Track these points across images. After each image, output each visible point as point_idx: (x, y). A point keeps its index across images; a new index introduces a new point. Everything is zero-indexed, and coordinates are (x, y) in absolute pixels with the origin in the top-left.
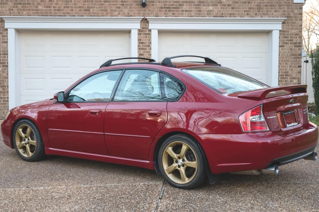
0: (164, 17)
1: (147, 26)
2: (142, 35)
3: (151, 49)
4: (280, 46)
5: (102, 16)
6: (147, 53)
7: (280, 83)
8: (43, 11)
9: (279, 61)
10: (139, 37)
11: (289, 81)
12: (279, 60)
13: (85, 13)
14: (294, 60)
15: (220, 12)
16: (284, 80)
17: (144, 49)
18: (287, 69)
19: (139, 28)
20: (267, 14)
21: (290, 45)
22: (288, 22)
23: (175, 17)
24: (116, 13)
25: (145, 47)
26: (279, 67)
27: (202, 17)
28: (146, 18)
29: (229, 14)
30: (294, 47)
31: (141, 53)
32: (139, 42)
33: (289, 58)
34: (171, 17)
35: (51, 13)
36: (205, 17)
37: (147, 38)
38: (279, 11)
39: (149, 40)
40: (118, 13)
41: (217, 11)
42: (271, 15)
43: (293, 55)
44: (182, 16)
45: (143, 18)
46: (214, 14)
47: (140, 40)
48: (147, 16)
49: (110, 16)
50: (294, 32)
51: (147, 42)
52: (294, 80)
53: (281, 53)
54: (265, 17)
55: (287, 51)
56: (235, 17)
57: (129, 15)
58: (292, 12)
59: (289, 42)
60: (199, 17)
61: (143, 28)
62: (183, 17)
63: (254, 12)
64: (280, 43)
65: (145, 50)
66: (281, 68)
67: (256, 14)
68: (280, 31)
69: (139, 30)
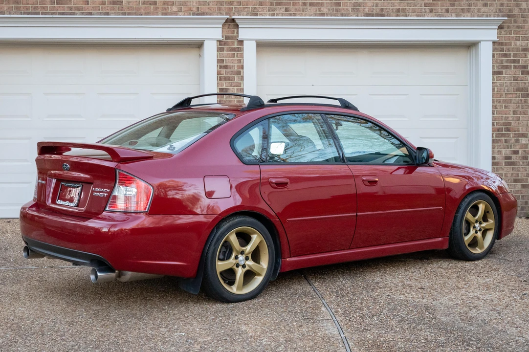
0: (269, 15)
1: (235, 34)
2: (225, 52)
3: (242, 79)
4: (494, 73)
5: (146, 14)
6: (236, 88)
7: (496, 144)
8: (28, 4)
9: (493, 102)
10: (219, 55)
11: (513, 141)
12: (493, 100)
13: (113, 9)
14: (521, 100)
15: (377, 5)
16: (503, 139)
17: (229, 79)
18: (508, 117)
19: (220, 37)
20: (469, 11)
21: (512, 70)
22: (509, 26)
23: (290, 15)
24: (175, 8)
25: (231, 75)
26: (493, 114)
27: (342, 15)
28: (233, 17)
29: (394, 11)
30: (522, 74)
31: (224, 87)
32: (219, 64)
33: (511, 96)
34: (282, 16)
35: (44, 8)
36: (348, 15)
37: (234, 57)
38: (491, 5)
39: (240, 61)
40: (178, 8)
41: (371, 4)
42: (476, 12)
43: (518, 90)
44: (304, 13)
45: (228, 18)
46: (367, 10)
47: (222, 61)
48: (234, 13)
49: (163, 14)
50: (521, 46)
51: (236, 65)
52: (523, 139)
53: (497, 86)
54: (464, 17)
55: (508, 83)
56: (406, 16)
57: (200, 12)
58: (517, 6)
59: (512, 64)
60: (338, 16)
61: (227, 38)
62: (305, 16)
63: (443, 6)
64: (493, 68)
65: (232, 80)
66: (496, 115)
67: (447, 11)
68: (494, 42)
69: (220, 42)
